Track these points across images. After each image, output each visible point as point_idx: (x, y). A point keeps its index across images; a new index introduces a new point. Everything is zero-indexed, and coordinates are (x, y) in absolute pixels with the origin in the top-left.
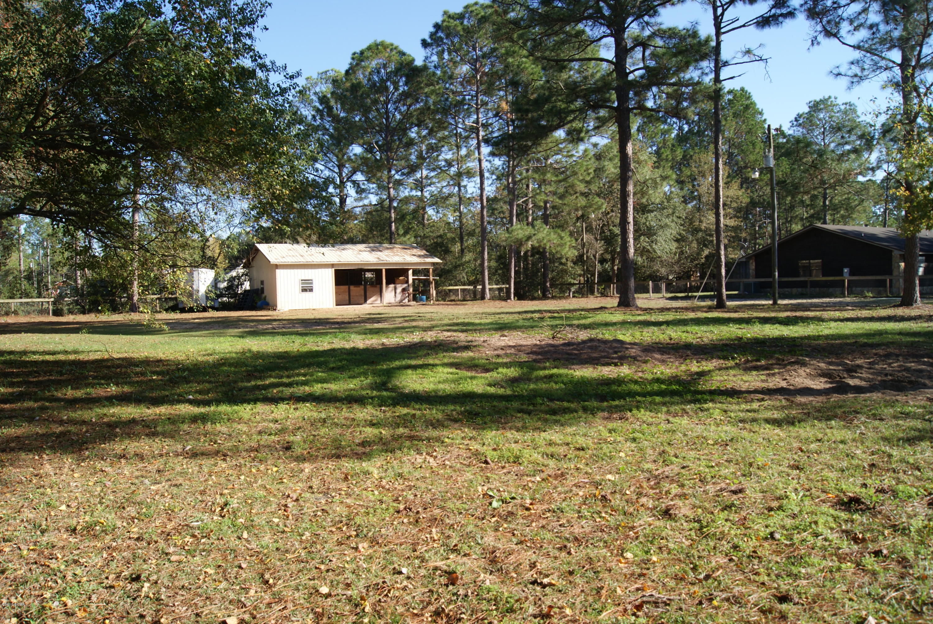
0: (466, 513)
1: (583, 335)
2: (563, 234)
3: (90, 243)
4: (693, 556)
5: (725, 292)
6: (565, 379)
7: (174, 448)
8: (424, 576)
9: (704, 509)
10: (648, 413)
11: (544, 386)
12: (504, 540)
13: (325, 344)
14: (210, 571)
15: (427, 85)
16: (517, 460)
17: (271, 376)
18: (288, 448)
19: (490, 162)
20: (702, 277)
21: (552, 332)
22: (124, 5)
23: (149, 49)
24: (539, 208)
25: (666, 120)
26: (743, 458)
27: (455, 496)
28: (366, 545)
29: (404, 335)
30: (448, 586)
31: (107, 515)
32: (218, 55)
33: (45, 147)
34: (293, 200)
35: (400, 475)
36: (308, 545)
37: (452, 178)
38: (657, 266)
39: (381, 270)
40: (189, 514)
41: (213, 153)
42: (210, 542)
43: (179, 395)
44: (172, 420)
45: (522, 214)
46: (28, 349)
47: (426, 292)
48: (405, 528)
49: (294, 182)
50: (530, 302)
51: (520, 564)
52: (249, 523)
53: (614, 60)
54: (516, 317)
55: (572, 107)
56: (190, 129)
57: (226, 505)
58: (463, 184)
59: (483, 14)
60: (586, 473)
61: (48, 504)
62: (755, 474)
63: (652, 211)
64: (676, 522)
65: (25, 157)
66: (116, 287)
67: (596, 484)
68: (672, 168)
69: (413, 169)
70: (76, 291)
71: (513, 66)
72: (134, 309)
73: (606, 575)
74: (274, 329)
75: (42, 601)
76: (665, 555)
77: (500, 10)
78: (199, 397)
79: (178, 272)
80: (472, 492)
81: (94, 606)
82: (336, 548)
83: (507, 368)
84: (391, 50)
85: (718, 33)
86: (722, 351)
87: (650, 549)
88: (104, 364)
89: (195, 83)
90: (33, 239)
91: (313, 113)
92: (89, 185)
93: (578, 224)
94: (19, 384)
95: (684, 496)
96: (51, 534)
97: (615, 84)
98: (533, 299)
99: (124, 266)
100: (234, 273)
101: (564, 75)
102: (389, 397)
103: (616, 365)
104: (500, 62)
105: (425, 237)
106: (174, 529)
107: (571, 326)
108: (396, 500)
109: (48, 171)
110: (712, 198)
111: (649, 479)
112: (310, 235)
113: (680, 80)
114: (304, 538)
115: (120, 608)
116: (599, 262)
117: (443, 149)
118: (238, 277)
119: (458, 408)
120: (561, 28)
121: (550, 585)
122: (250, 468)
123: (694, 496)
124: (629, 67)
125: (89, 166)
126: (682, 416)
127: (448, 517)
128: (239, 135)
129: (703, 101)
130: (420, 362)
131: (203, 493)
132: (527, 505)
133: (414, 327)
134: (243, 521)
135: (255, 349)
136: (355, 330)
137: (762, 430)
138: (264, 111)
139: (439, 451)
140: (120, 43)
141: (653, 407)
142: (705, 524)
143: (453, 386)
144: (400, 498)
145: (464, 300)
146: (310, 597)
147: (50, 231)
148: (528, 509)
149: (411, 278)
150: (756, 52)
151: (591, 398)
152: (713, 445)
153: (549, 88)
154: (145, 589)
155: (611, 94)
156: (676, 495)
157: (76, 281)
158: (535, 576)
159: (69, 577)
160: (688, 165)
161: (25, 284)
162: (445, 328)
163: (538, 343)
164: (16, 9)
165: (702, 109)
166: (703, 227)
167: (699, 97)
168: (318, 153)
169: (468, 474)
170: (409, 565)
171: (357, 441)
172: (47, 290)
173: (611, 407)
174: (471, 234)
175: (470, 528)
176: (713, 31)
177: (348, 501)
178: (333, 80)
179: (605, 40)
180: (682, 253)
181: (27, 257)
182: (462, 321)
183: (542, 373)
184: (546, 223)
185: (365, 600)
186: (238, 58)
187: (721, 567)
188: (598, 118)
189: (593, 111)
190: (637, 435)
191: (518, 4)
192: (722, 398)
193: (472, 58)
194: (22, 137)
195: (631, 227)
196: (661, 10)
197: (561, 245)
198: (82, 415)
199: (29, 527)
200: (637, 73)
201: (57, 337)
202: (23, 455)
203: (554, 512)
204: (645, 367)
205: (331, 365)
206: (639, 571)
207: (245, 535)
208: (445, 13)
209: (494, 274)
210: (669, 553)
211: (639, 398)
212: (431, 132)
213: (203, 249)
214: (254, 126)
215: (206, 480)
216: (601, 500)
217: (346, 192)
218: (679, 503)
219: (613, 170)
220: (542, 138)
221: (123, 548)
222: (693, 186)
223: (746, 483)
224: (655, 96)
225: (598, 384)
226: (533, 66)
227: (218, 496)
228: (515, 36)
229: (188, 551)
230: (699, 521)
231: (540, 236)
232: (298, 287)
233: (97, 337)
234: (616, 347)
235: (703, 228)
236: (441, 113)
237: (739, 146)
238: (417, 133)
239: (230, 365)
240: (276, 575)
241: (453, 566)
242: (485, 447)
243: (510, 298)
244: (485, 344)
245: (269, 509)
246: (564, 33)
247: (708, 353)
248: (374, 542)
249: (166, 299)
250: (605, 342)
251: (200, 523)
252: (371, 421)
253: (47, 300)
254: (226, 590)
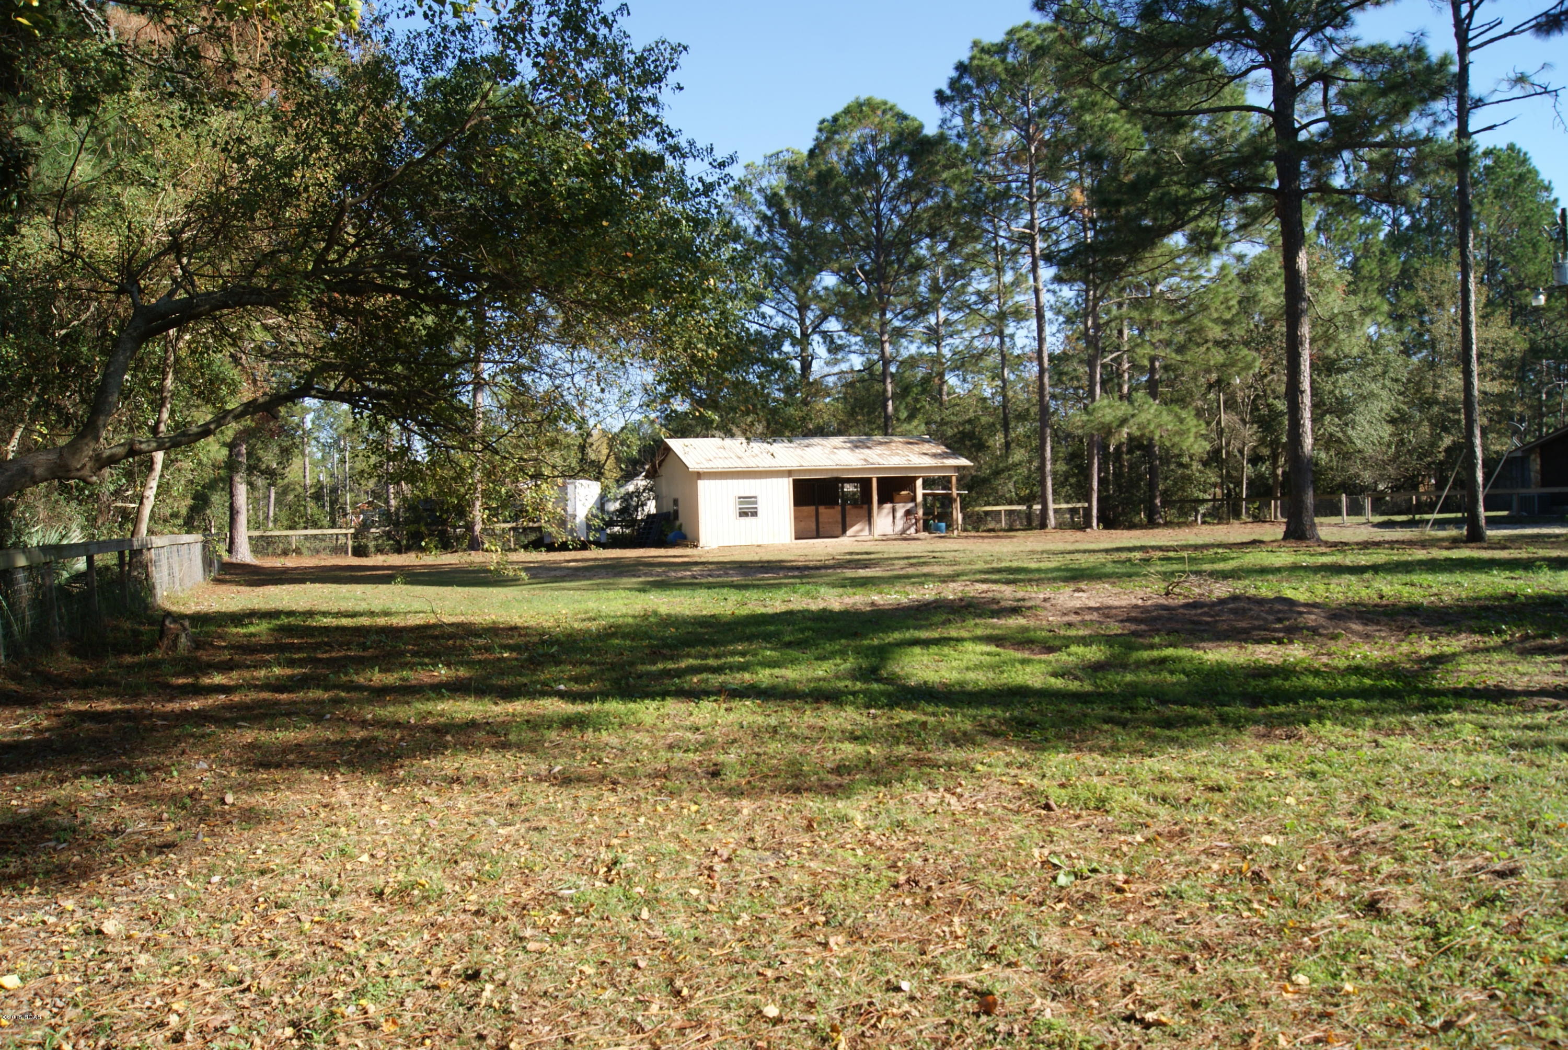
0: (1013, 893)
1: (1221, 590)
2: (1184, 414)
3: (408, 441)
4: (1421, 986)
5: (1482, 513)
6: (1188, 667)
7: (535, 769)
8: (939, 997)
9: (1443, 902)
10: (1338, 728)
11: (1150, 677)
12: (1078, 942)
13: (777, 604)
14: (589, 970)
15: (946, 167)
16: (1101, 806)
17: (689, 656)
18: (715, 773)
19: (1054, 292)
20: (1440, 486)
21: (1165, 584)
22: (458, 64)
23: (498, 131)
24: (1141, 369)
25: (1369, 208)
26: (1518, 813)
27: (993, 863)
28: (841, 939)
29: (908, 588)
30: (978, 1016)
31: (431, 873)
32: (604, 135)
33: (342, 293)
34: (724, 366)
35: (901, 824)
36: (746, 935)
37: (989, 323)
38: (1355, 468)
39: (870, 479)
40: (557, 876)
41: (597, 294)
42: (589, 922)
43: (544, 684)
44: (534, 724)
45: (1111, 381)
46: (316, 608)
47: (945, 516)
48: (908, 914)
49: (727, 336)
50: (1126, 533)
51: (1106, 985)
52: (651, 895)
53: (1272, 108)
54: (1102, 557)
55: (1198, 193)
56: (560, 256)
57: (615, 863)
58: (1008, 331)
59: (1039, 42)
60: (1225, 831)
61: (342, 852)
62: (1541, 843)
63: (1345, 371)
64: (1389, 923)
65: (313, 309)
66: (447, 511)
67: (1244, 852)
68: (1381, 292)
69: (923, 309)
70: (387, 517)
71: (1092, 127)
72: (475, 545)
73: (1260, 1011)
74: (694, 577)
75: (331, 1003)
76: (1369, 981)
77: (1068, 34)
78: (575, 687)
79: (544, 486)
80: (1022, 858)
81: (408, 1016)
82: (792, 942)
83: (1085, 645)
84: (884, 112)
85: (1464, 49)
86: (1478, 618)
87: (1340, 971)
88: (429, 632)
89: (569, 182)
90: (325, 436)
91: (757, 222)
92: (408, 351)
93: (1212, 396)
94: (301, 663)
95: (1404, 878)
96: (346, 898)
97: (1273, 149)
98: (1132, 526)
99: (460, 477)
100: (631, 487)
101: (1183, 139)
102: (882, 693)
103: (1280, 642)
104: (1069, 122)
105: (943, 423)
106: (533, 899)
107: (1198, 573)
108: (893, 866)
109: (346, 331)
110: (1457, 345)
111: (1339, 846)
112: (752, 424)
113: (1392, 136)
114: (739, 923)
115: (448, 1022)
116: (1249, 461)
117: (973, 274)
118: (638, 493)
119: (999, 713)
120: (1176, 58)
121: (1158, 1023)
122: (654, 805)
123: (1424, 879)
124: (1300, 118)
125: (407, 320)
126: (1402, 735)
127: (981, 898)
128: (637, 263)
129: (1436, 172)
130: (935, 635)
131: (579, 842)
132: (1120, 884)
133: (925, 575)
134: (641, 890)
135: (663, 610)
136: (826, 579)
137: (1555, 763)
138: (678, 222)
139: (967, 785)
140: (453, 124)
141: (1347, 718)
142: (1444, 929)
143: (991, 675)
144: (900, 864)
145: (1011, 529)
146: (747, 1022)
147: (350, 422)
148: (1120, 890)
149: (920, 492)
150: (1536, 79)
151: (1234, 699)
152: (1460, 788)
153: (1155, 162)
154: (487, 994)
155: (1267, 168)
156: (1389, 876)
157: (387, 502)
158: (1131, 1006)
159: (372, 968)
160: (1410, 288)
161: (311, 508)
162: (978, 577)
163: (1140, 602)
164: (300, 80)
165: (1437, 186)
166: (1441, 395)
167: (1430, 164)
168: (765, 288)
169: (1016, 827)
170: (913, 976)
171: (829, 765)
172: (345, 515)
173: (1271, 716)
174: (1022, 417)
175: (1019, 919)
176: (1453, 47)
177: (813, 865)
178: (789, 168)
179: (1254, 75)
180: (1402, 442)
181: (315, 464)
182: (1007, 564)
183: (1146, 655)
184: (1154, 394)
185: (838, 1032)
186: (636, 138)
187: (1474, 1009)
188: (1244, 211)
189: (1236, 199)
190: (1318, 766)
191: (1100, 21)
192: (1478, 704)
193: (1022, 118)
194: (307, 278)
195: (1307, 400)
196: (1356, 15)
197: (1181, 433)
198: (394, 713)
199: (314, 886)
200: (1314, 129)
201: (358, 589)
202: (306, 774)
203: (1167, 897)
204: (1333, 646)
205: (787, 639)
206: (1320, 1007)
207: (645, 914)
208: (975, 44)
209: (1063, 485)
210: (1376, 979)
211: (1321, 702)
212: (953, 245)
213: (582, 448)
214: (661, 248)
215: (584, 823)
216: (1252, 880)
217: (810, 350)
218: (1396, 889)
219: (1272, 299)
220: (1144, 249)
221: (454, 927)
222: (1422, 323)
223: (1522, 858)
224: (1347, 167)
225: (1247, 676)
226: (1128, 126)
227: (603, 849)
228: (1096, 76)
229: (555, 936)
230: (1433, 924)
231: (1143, 417)
232: (733, 508)
233: (418, 589)
234: (1279, 611)
235: (1441, 397)
236: (970, 213)
237: (1507, 250)
238: (930, 248)
239: (625, 636)
240: (694, 982)
241: (988, 983)
242: (1046, 781)
243: (1090, 526)
244: (1047, 605)
245: (683, 873)
246: (1182, 65)
247: (1452, 622)
248: (854, 935)
249: (525, 529)
250: (1260, 601)
251: (573, 891)
252: (852, 733)
253: (344, 531)
254: (613, 1002)
